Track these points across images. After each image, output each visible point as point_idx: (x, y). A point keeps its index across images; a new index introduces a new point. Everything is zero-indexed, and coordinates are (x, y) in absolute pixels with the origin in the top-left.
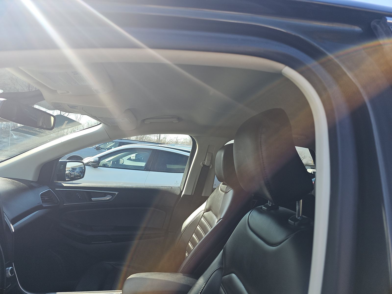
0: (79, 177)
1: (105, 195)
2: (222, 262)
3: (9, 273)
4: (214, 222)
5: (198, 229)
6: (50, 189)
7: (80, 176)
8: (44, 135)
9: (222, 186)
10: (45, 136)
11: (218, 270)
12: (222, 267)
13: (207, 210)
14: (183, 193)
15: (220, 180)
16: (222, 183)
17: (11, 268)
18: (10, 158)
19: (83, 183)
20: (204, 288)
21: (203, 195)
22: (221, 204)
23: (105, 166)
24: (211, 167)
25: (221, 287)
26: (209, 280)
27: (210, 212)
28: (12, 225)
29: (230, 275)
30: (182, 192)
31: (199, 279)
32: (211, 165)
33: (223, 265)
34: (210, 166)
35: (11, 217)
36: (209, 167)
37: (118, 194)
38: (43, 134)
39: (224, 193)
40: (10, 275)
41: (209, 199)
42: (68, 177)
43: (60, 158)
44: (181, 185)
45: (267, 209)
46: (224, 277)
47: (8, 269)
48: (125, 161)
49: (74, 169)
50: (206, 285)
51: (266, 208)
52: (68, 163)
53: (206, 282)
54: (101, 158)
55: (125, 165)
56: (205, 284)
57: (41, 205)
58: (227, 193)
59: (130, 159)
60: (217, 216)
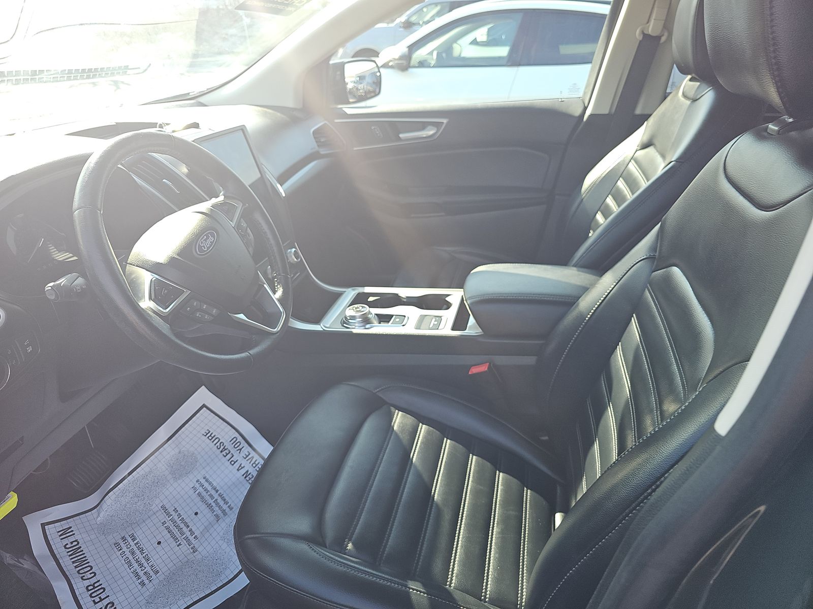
0: (373, 94)
1: (424, 126)
2: (653, 248)
3: (293, 257)
4: (656, 170)
5: (618, 187)
6: (326, 122)
7: (374, 92)
8: (293, 9)
9: (686, 84)
10: (295, 11)
11: (644, 260)
12: (654, 255)
13: (645, 146)
14: (588, 112)
15: (684, 71)
16: (689, 77)
17: (295, 251)
18: (247, 68)
19: (380, 104)
20: (613, 291)
21: (638, 111)
22: (677, 129)
23: (422, 64)
24: (663, 39)
25: (646, 290)
26: (623, 277)
27: (651, 150)
28: (281, 186)
29: (668, 269)
30: (585, 108)
31: (604, 276)
32: (666, 34)
33: (656, 252)
34: (663, 35)
35: (277, 174)
36: (659, 38)
37: (448, 123)
38: (290, 9)
39: (688, 102)
40: (295, 260)
41: (651, 120)
42: (354, 96)
43: (329, 58)
44: (585, 93)
45: (779, 131)
46: (656, 272)
47: (291, 252)
48: (465, 48)
49: (361, 78)
50: (617, 286)
51: (777, 128)
52: (346, 66)
53: (617, 281)
54: (413, 47)
55: (464, 59)
56: (615, 284)
57: (318, 152)
58: (697, 101)
59: (475, 42)
60: (663, 156)
